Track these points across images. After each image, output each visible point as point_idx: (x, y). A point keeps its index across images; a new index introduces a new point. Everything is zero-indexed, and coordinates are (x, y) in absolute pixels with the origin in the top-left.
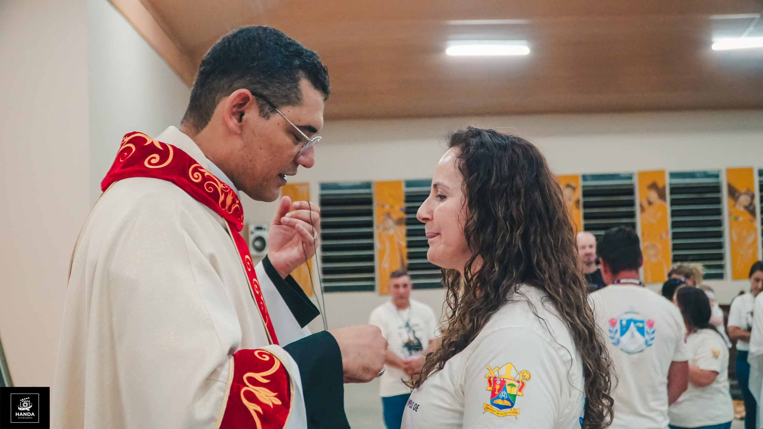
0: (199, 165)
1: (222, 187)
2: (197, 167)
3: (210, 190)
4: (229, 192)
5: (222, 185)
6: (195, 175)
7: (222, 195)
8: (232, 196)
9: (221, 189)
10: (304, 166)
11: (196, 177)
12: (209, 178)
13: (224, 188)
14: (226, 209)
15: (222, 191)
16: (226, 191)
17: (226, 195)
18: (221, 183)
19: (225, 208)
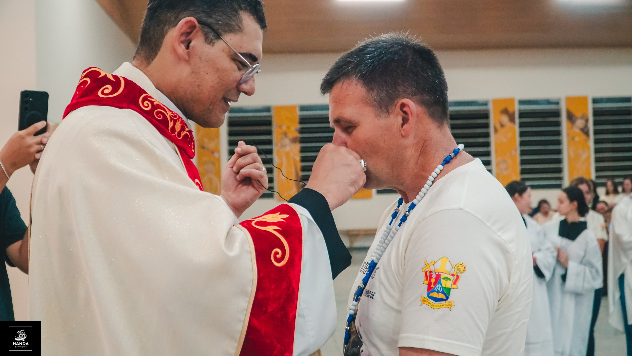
0: (149, 94)
1: (171, 115)
2: (148, 96)
3: (160, 117)
4: (177, 119)
5: (171, 112)
6: (145, 103)
7: (171, 122)
8: (181, 123)
9: (170, 116)
10: (246, 93)
11: (146, 106)
12: (158, 106)
13: (173, 115)
14: (176, 135)
15: (171, 118)
16: (175, 118)
17: (175, 122)
18: (170, 111)
19: (174, 134)
